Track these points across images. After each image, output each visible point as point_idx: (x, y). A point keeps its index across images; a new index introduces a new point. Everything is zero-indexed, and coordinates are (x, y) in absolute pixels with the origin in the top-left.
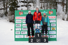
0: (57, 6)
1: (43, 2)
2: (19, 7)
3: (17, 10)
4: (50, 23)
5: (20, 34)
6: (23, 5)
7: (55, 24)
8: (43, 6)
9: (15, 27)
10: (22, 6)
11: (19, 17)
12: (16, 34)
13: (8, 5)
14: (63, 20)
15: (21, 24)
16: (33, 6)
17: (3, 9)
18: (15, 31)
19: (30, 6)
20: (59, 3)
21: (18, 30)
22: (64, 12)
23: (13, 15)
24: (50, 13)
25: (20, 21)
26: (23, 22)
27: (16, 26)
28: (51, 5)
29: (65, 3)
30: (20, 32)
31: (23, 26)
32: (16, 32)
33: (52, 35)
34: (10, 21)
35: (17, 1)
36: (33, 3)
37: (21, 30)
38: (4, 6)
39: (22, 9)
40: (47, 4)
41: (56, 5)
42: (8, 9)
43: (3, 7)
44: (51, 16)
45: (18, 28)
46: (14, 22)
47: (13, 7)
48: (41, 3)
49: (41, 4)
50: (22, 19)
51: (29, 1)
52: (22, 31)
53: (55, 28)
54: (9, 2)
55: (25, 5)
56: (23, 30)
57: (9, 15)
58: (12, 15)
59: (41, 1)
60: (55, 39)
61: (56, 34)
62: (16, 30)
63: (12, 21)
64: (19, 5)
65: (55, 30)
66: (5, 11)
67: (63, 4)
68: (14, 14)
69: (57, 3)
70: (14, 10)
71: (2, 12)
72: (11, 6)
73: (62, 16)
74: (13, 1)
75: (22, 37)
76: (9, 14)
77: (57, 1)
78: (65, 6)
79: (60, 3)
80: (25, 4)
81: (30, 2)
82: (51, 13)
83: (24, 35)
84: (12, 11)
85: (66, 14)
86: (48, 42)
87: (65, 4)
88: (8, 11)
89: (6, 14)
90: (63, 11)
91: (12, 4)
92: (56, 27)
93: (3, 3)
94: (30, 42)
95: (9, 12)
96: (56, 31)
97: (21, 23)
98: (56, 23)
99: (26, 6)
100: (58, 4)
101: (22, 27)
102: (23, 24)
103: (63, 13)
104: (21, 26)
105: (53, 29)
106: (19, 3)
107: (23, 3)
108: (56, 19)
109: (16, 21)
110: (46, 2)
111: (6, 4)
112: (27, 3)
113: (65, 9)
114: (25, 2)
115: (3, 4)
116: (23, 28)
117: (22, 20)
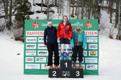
0: (99, 13)
1: (75, 6)
2: (32, 13)
3: (28, 18)
4: (88, 44)
5: (33, 61)
6: (40, 10)
8: (74, 13)
9: (25, 49)
10: (38, 12)
12: (26, 61)
13: (13, 11)
14: (111, 37)
15: (35, 45)
16: (58, 12)
17: (4, 16)
18: (25, 56)
19: (51, 13)
20: (103, 8)
22: (112, 25)
23: (22, 29)
24: (87, 26)
25: (33, 38)
26: (39, 41)
27: (27, 48)
28: (89, 11)
29: (115, 8)
30: (33, 58)
31: (39, 48)
32: (26, 58)
33: (90, 65)
34: (17, 39)
35: (30, 3)
36: (57, 6)
37: (35, 55)
38: (6, 11)
39: (37, 18)
40: (83, 9)
41: (99, 11)
42: (13, 17)
43: (4, 14)
44: (90, 31)
45: (30, 51)
46: (23, 41)
47: (22, 14)
49: (72, 8)
50: (37, 35)
51: (50, 3)
52: (37, 56)
53: (97, 52)
54: (15, 5)
55: (43, 11)
56: (39, 55)
57: (14, 28)
58: (19, 27)
59: (71, 3)
60: (96, 73)
61: (98, 64)
62: (27, 54)
63: (20, 38)
64: (32, 10)
65: (97, 55)
66: (8, 20)
68: (23, 26)
69: (99, 7)
70: (24, 19)
71: (3, 22)
72: (18, 12)
73: (109, 31)
74: (23, 4)
75: (37, 67)
76: (14, 26)
77: (100, 5)
78: (115, 13)
79: (106, 7)
80: (44, 9)
81: (52, 6)
82: (90, 26)
83: (41, 63)
84: (20, 20)
85: (116, 27)
87: (114, 11)
88: (12, 20)
89: (9, 25)
90: (111, 22)
92: (98, 50)
93: (5, 6)
94: (51, 76)
95: (14, 23)
96: (98, 57)
97: (36, 42)
98: (98, 43)
99: (45, 13)
101: (37, 50)
103: (111, 27)
105: (92, 53)
106: (33, 6)
107: (40, 7)
108: (98, 37)
109: (27, 38)
110: (81, 6)
111: (9, 8)
112: (46, 6)
113: (114, 18)
114: (44, 6)
115: (5, 8)
116: (39, 51)
117: (37, 37)
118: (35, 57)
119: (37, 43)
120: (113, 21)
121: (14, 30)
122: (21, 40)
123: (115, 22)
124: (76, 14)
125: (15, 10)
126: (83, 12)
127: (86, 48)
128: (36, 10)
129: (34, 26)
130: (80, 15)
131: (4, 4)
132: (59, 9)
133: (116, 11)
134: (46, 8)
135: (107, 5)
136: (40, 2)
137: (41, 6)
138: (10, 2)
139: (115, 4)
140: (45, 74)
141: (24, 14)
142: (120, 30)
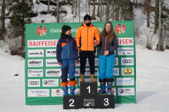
0: (132, 13)
1: (97, 4)
2: (35, 15)
3: (30, 22)
6: (46, 10)
7: (132, 59)
8: (96, 13)
9: (27, 68)
10: (44, 13)
11: (36, 41)
12: (29, 86)
13: (6, 12)
14: (149, 47)
15: (42, 60)
16: (72, 13)
18: (27, 78)
19: (64, 14)
20: (137, 5)
21: (35, 75)
22: (150, 29)
23: (20, 38)
25: (39, 51)
27: (29, 66)
28: (117, 10)
29: (153, 5)
30: (39, 80)
31: (47, 65)
32: (29, 80)
33: (124, 89)
34: (14, 53)
36: (71, 4)
37: (42, 75)
39: (43, 21)
40: (108, 8)
41: (131, 10)
42: (7, 21)
45: (35, 70)
46: (24, 55)
47: (20, 17)
48: (92, 4)
49: (92, 7)
50: (44, 46)
52: (45, 77)
54: (10, 4)
55: (50, 12)
57: (9, 37)
58: (16, 36)
60: (132, 99)
61: (134, 86)
62: (30, 75)
63: (19, 52)
64: (34, 10)
65: (133, 74)
67: (147, 8)
68: (23, 34)
69: (131, 4)
70: (23, 23)
72: (15, 13)
73: (146, 38)
74: (20, 1)
76: (8, 33)
77: (132, 1)
78: (153, 13)
79: (140, 5)
80: (52, 8)
81: (64, 4)
83: (50, 88)
84: (17, 25)
85: (155, 32)
86: (114, 107)
88: (6, 26)
89: (1, 33)
90: (148, 26)
91: (17, 9)
92: (135, 66)
94: (66, 107)
95: (8, 30)
96: (135, 77)
98: (134, 56)
99: (54, 14)
100: (136, 8)
101: (44, 68)
102: (47, 61)
104: (41, 65)
105: (126, 71)
106: (35, 5)
107: (46, 6)
110: (105, 4)
112: (55, 5)
113: (153, 20)
114: (52, 4)
116: (47, 70)
118: (41, 78)
119: (45, 58)
120: (151, 25)
121: (8, 40)
122: (19, 54)
123: (154, 26)
124: (98, 16)
125: (10, 10)
126: (108, 12)
127: (117, 64)
128: (41, 10)
129: (39, 33)
130: (105, 16)
133: (156, 10)
134: (55, 7)
135: (143, 2)
137: (47, 4)
140: (58, 104)
141: (23, 17)
142: (161, 36)
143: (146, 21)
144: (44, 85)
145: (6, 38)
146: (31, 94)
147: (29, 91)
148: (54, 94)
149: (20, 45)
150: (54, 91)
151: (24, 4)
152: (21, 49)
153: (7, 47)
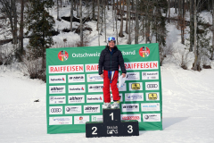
0: (164, 29)
1: (125, 19)
2: (56, 33)
3: (51, 42)
4: (144, 82)
5: (61, 113)
6: (69, 27)
8: (124, 30)
9: (48, 95)
10: (66, 31)
11: (57, 67)
13: (25, 30)
14: (184, 67)
15: (64, 87)
16: (98, 30)
17: (11, 40)
18: (48, 105)
19: (88, 32)
20: (170, 20)
21: (58, 102)
22: (185, 46)
23: (40, 59)
27: (51, 92)
28: (147, 26)
29: (188, 19)
30: (61, 107)
32: (51, 108)
34: (33, 76)
35: (52, 18)
36: (96, 20)
37: (64, 102)
38: (14, 31)
39: (65, 40)
40: (137, 23)
41: (163, 25)
43: (11, 37)
46: (44, 79)
47: (40, 36)
48: (120, 20)
49: (119, 23)
50: (66, 72)
51: (84, 16)
52: (67, 104)
53: (158, 94)
54: (29, 22)
55: (73, 29)
56: (70, 102)
57: (28, 59)
58: (36, 57)
59: (118, 14)
60: (158, 126)
61: (160, 112)
63: (39, 75)
64: (55, 28)
65: (158, 99)
66: (18, 46)
67: (182, 23)
68: (44, 56)
69: (163, 19)
70: (43, 42)
71: (9, 49)
72: (34, 32)
73: (180, 56)
74: (41, 18)
76: (27, 54)
77: (164, 15)
78: (188, 28)
79: (174, 19)
80: (75, 25)
81: (88, 19)
83: (73, 115)
85: (191, 50)
87: (188, 23)
89: (20, 54)
90: (183, 42)
91: (36, 27)
92: (160, 91)
93: (11, 23)
94: (89, 135)
95: (27, 50)
96: (161, 102)
97: (65, 82)
99: (78, 31)
100: (169, 22)
101: (67, 94)
103: (183, 50)
104: (64, 91)
106: (57, 21)
107: (69, 23)
108: (159, 70)
110: (134, 19)
111: (18, 26)
112: (78, 21)
113: (188, 36)
114: (75, 20)
115: (12, 27)
116: (70, 97)
117: (67, 75)
118: (64, 105)
119: (67, 84)
120: (186, 41)
121: (27, 62)
122: (39, 78)
123: (189, 42)
124: (126, 32)
125: (29, 29)
126: (137, 28)
127: (141, 89)
128: (62, 28)
130: (134, 33)
131: (11, 20)
132: (100, 25)
133: (191, 24)
134: (78, 24)
135: (176, 15)
136: (68, 15)
138: (19, 16)
139: (188, 13)
140: (81, 132)
141: (43, 36)
142: (197, 54)
143: (180, 37)
144: (66, 112)
145: (25, 59)
146: (53, 122)
147: (51, 118)
148: (77, 121)
149: (40, 68)
150: (77, 118)
151: (44, 22)
152: (42, 72)
153: (26, 70)
